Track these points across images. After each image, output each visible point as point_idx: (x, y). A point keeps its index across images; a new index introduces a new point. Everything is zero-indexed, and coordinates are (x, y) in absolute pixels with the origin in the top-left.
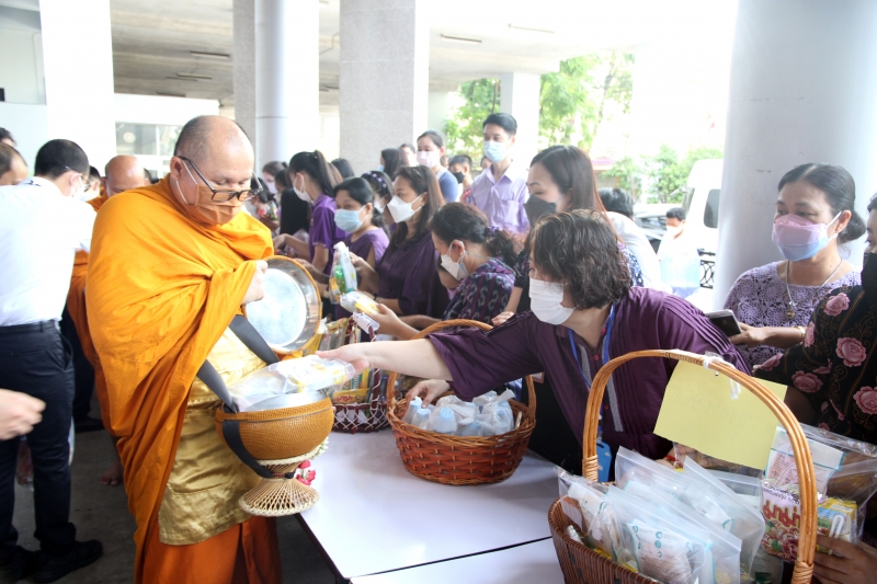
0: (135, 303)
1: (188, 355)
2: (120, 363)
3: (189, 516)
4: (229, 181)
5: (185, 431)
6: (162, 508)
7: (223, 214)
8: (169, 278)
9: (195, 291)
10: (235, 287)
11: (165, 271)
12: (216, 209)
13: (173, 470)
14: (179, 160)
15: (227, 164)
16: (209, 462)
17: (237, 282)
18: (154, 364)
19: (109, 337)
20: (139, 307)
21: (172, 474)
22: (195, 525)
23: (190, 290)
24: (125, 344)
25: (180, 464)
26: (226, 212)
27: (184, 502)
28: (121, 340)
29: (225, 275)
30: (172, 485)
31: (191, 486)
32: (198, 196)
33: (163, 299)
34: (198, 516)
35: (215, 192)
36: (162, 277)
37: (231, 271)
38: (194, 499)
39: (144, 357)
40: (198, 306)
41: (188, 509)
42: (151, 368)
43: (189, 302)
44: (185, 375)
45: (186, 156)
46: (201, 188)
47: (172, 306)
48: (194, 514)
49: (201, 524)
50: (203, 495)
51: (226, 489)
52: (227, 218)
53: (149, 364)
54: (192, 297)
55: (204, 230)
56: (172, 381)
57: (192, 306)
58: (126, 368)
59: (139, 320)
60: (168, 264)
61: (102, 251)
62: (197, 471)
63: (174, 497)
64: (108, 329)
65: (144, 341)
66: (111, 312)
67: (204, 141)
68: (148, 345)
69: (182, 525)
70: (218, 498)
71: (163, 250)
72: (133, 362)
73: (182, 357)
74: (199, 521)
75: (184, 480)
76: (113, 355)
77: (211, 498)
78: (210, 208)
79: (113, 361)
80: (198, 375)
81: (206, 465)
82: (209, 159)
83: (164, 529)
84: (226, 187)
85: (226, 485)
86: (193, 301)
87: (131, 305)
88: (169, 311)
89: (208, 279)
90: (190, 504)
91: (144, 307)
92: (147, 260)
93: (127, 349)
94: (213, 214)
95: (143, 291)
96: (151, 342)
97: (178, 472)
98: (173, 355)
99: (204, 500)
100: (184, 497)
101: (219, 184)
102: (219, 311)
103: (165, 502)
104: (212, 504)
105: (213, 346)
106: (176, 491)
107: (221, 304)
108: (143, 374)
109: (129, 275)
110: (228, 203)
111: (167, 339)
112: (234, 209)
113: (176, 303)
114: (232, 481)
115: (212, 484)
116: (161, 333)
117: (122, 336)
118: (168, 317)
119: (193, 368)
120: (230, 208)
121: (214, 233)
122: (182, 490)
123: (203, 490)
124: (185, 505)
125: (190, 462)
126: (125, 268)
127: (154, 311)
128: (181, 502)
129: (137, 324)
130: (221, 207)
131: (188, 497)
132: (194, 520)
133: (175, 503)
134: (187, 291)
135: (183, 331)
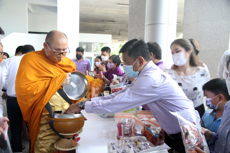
0: (28, 84)
1: (43, 100)
2: (23, 101)
3: (42, 147)
4: (59, 50)
5: (42, 122)
6: (35, 144)
8: (40, 77)
9: (47, 81)
10: (59, 81)
11: (38, 75)
13: (39, 133)
14: (46, 43)
15: (59, 44)
16: (50, 132)
17: (60, 80)
18: (33, 102)
20: (28, 85)
21: (39, 134)
22: (44, 150)
23: (45, 81)
25: (41, 131)
26: (59, 59)
28: (22, 95)
29: (56, 77)
30: (39, 137)
31: (44, 138)
32: (50, 54)
33: (36, 83)
34: (46, 147)
35: (54, 52)
36: (38, 77)
37: (59, 76)
38: (45, 142)
39: (30, 100)
40: (47, 86)
41: (43, 145)
42: (32, 104)
43: (44, 85)
44: (41, 107)
46: (51, 51)
47: (38, 86)
48: (45, 147)
50: (47, 141)
51: (55, 140)
52: (60, 60)
53: (31, 102)
54: (46, 83)
55: (53, 64)
56: (37, 108)
57: (45, 86)
58: (25, 103)
59: (28, 89)
60: (40, 73)
62: (46, 134)
63: (39, 141)
64: (19, 91)
65: (29, 95)
67: (52, 38)
68: (31, 97)
69: (41, 150)
70: (52, 142)
71: (38, 69)
72: (26, 101)
73: (41, 101)
74: (46, 149)
75: (42, 137)
77: (50, 142)
78: (54, 57)
80: (45, 106)
82: (53, 43)
83: (36, 151)
86: (45, 84)
87: (26, 85)
88: (37, 87)
89: (52, 78)
90: (43, 144)
91: (30, 85)
92: (33, 72)
93: (24, 97)
94: (55, 59)
95: (30, 81)
97: (41, 134)
98: (38, 100)
99: (48, 143)
101: (56, 50)
102: (53, 88)
103: (36, 142)
104: (50, 144)
105: (50, 98)
106: (40, 139)
108: (30, 105)
109: (27, 76)
110: (59, 56)
111: (38, 95)
112: (61, 58)
113: (40, 85)
114: (57, 137)
115: (51, 138)
117: (23, 94)
118: (37, 89)
119: (44, 104)
120: (60, 57)
122: (41, 139)
123: (47, 139)
124: (42, 144)
125: (44, 131)
126: (26, 74)
127: (33, 87)
128: (41, 142)
129: (27, 90)
130: (57, 57)
131: (43, 141)
132: (44, 148)
133: (39, 143)
134: (44, 81)
135: (42, 93)
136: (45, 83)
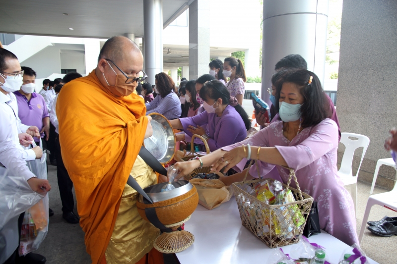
0: (91, 145)
1: (122, 171)
2: (84, 179)
3: (124, 255)
4: (133, 72)
5: (120, 210)
7: (128, 90)
8: (104, 128)
9: (120, 134)
10: (141, 131)
11: (102, 124)
12: (126, 88)
13: (114, 231)
14: (105, 61)
15: (133, 62)
16: (133, 225)
17: (141, 128)
18: (102, 178)
19: (79, 165)
21: (114, 234)
22: (127, 259)
24: (87, 168)
25: (118, 228)
27: (121, 248)
28: (85, 166)
29: (134, 125)
30: (114, 240)
31: (125, 239)
32: (117, 81)
33: (105, 141)
34: (129, 254)
35: (128, 78)
36: (101, 127)
37: (136, 122)
39: (97, 175)
40: (123, 143)
41: (123, 251)
42: (100, 180)
43: (118, 141)
44: (120, 183)
45: (109, 58)
46: (118, 76)
47: (111, 145)
48: (127, 254)
49: (130, 258)
50: (130, 243)
53: (99, 178)
55: (116, 100)
56: (113, 187)
58: (88, 182)
59: (95, 154)
60: (103, 120)
61: (67, 115)
62: (127, 231)
63: (115, 246)
64: (78, 161)
65: (98, 166)
66: (79, 151)
67: (121, 50)
68: (99, 168)
71: (99, 112)
72: (91, 177)
73: (118, 173)
75: (121, 237)
76: (81, 175)
77: (134, 243)
78: (123, 87)
79: (80, 178)
80: (127, 182)
81: (131, 227)
82: (124, 60)
84: (131, 75)
85: (141, 235)
87: (89, 146)
88: (110, 148)
89: (125, 127)
90: (124, 249)
91: (96, 147)
92: (93, 118)
93: (89, 171)
94: (124, 90)
95: (95, 137)
96: (101, 166)
97: (118, 233)
98: (112, 173)
99: (131, 245)
100: (121, 246)
101: (128, 74)
102: (134, 146)
103: (109, 249)
104: (135, 246)
105: (133, 165)
106: (116, 243)
107: (135, 142)
108: (96, 185)
109: (85, 128)
110: (132, 84)
111: (109, 163)
113: (112, 142)
114: (143, 232)
115: (134, 236)
116: (107, 161)
117: (86, 164)
119: (125, 179)
121: (121, 101)
122: (120, 242)
123: (130, 240)
124: (122, 249)
125: (124, 227)
126: (82, 124)
127: (102, 149)
128: (119, 248)
129: (94, 157)
130: (129, 86)
131: (123, 245)
132: (127, 256)
133: (116, 249)
134: (116, 135)
135: (116, 158)
136: (118, 139)
